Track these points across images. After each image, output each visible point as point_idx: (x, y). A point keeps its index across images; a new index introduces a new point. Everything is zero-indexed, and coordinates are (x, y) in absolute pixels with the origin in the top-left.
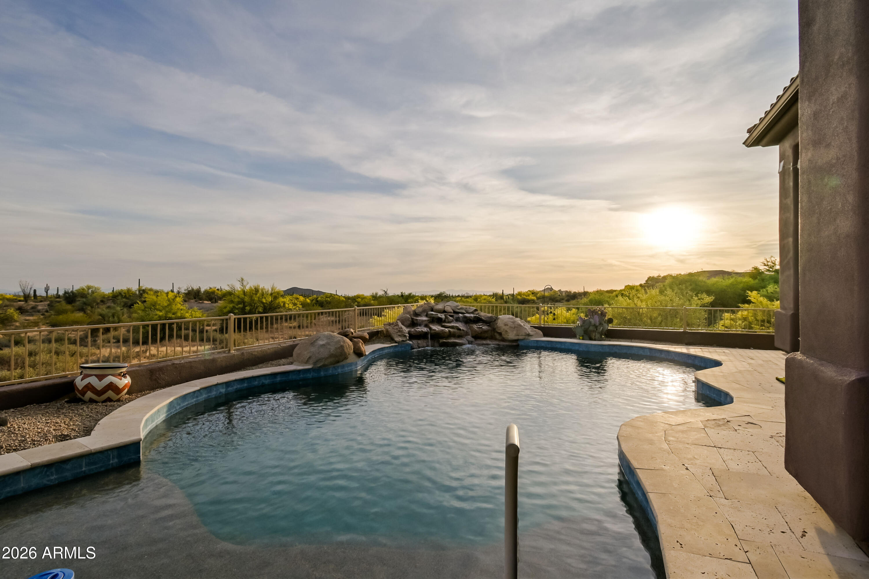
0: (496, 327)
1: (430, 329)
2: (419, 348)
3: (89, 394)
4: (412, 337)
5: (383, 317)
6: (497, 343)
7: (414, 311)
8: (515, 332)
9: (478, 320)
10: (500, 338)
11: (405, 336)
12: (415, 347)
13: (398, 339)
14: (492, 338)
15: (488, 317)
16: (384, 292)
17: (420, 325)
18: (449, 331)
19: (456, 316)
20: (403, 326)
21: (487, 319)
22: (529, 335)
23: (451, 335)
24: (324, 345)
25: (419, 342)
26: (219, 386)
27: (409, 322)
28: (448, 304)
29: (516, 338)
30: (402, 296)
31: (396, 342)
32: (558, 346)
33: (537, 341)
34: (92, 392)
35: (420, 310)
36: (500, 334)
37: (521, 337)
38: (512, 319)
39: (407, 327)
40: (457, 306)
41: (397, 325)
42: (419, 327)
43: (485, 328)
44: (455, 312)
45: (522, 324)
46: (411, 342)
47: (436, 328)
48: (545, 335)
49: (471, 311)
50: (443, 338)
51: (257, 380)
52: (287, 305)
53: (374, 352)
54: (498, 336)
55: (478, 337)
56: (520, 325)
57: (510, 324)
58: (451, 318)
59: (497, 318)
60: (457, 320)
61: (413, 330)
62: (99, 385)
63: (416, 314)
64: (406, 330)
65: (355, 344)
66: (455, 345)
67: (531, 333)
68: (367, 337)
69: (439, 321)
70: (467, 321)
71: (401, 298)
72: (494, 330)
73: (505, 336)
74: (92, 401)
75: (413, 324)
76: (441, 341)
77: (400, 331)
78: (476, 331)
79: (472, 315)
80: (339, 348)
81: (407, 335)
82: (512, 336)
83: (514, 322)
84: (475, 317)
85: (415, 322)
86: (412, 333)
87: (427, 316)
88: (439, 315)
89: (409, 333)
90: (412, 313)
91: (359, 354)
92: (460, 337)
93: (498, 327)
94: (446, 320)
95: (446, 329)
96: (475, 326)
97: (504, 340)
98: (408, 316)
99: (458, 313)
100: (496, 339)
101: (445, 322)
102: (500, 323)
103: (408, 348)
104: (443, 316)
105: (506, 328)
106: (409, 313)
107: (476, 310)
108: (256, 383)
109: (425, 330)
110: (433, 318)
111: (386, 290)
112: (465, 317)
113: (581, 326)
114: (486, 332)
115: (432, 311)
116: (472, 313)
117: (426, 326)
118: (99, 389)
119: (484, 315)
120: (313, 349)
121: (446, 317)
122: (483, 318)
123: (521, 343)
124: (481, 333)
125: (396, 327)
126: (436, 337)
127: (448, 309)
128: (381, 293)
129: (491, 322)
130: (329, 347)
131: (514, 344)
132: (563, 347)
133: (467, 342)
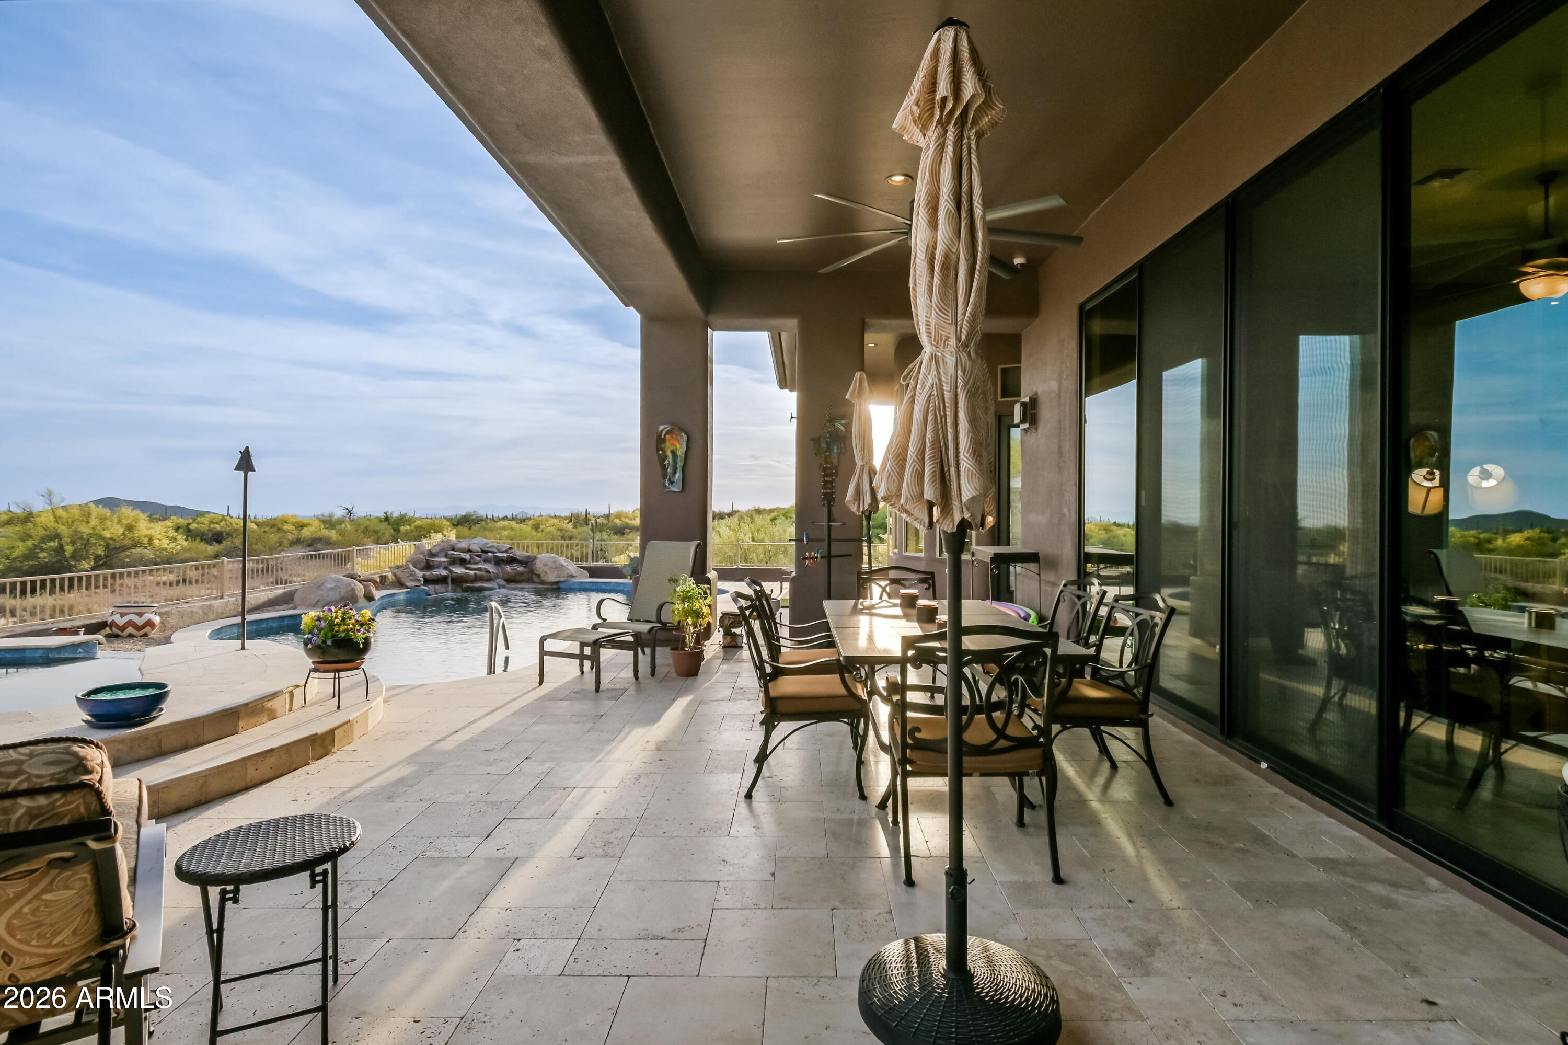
0: (533, 568)
1: (451, 571)
2: (437, 594)
3: (130, 630)
4: (427, 581)
5: (372, 560)
6: (534, 586)
7: (430, 551)
8: (555, 573)
9: (512, 560)
10: (538, 581)
11: (419, 581)
12: (431, 593)
13: (409, 584)
14: (529, 581)
15: (525, 557)
16: (346, 511)
17: (437, 567)
18: (475, 574)
19: (484, 555)
20: (415, 569)
21: (524, 559)
22: (572, 576)
23: (476, 579)
24: (333, 588)
25: (437, 587)
26: (233, 627)
27: (423, 565)
28: (474, 541)
29: (557, 579)
30: (387, 519)
31: (408, 588)
32: (604, 587)
33: (581, 583)
34: (134, 628)
35: (438, 549)
36: (539, 576)
37: (562, 579)
38: (553, 557)
39: (421, 570)
40: (487, 544)
41: (408, 568)
42: (436, 570)
43: (520, 569)
44: (483, 551)
45: (565, 564)
46: (426, 588)
47: (459, 570)
48: (591, 576)
49: (504, 550)
50: (467, 582)
51: (266, 622)
52: (156, 542)
53: (382, 597)
54: (535, 579)
55: (511, 580)
56: (563, 566)
57: (550, 564)
58: (478, 559)
59: (535, 558)
60: (486, 561)
61: (428, 573)
62: (140, 621)
63: (432, 554)
64: (420, 574)
65: (366, 587)
66: (481, 589)
67: (575, 574)
68: (378, 580)
69: (463, 562)
70: (498, 562)
71: (386, 523)
72: (532, 572)
73: (544, 578)
74: (131, 636)
75: (429, 566)
76: (465, 585)
77: (412, 574)
78: (509, 573)
79: (505, 555)
80: (350, 591)
81: (422, 579)
82: (551, 577)
83: (555, 562)
84: (508, 557)
85: (431, 564)
86: (427, 577)
87: (446, 556)
88: (463, 555)
89: (424, 577)
90: (426, 553)
91: (369, 598)
92: (489, 580)
93: (536, 568)
94: (472, 561)
95: (472, 572)
96: (508, 568)
97: (543, 583)
98: (422, 556)
99: (487, 552)
100: (533, 582)
101: (470, 563)
102: (539, 564)
103: (423, 595)
104: (467, 556)
105: (545, 568)
106: (422, 553)
107: (510, 548)
108: (264, 626)
109: (444, 573)
110: (455, 558)
111: (350, 508)
112: (497, 557)
113: (630, 564)
114: (521, 574)
115: (453, 550)
116: (505, 552)
117: (446, 568)
118: (140, 624)
119: (520, 553)
120: (320, 593)
121: (471, 558)
122: (519, 558)
123: (562, 586)
124: (515, 575)
125: (406, 570)
126: (458, 581)
127: (475, 547)
128: (339, 513)
129: (528, 562)
130: (339, 590)
131: (555, 587)
132: (608, 587)
133: (497, 586)
